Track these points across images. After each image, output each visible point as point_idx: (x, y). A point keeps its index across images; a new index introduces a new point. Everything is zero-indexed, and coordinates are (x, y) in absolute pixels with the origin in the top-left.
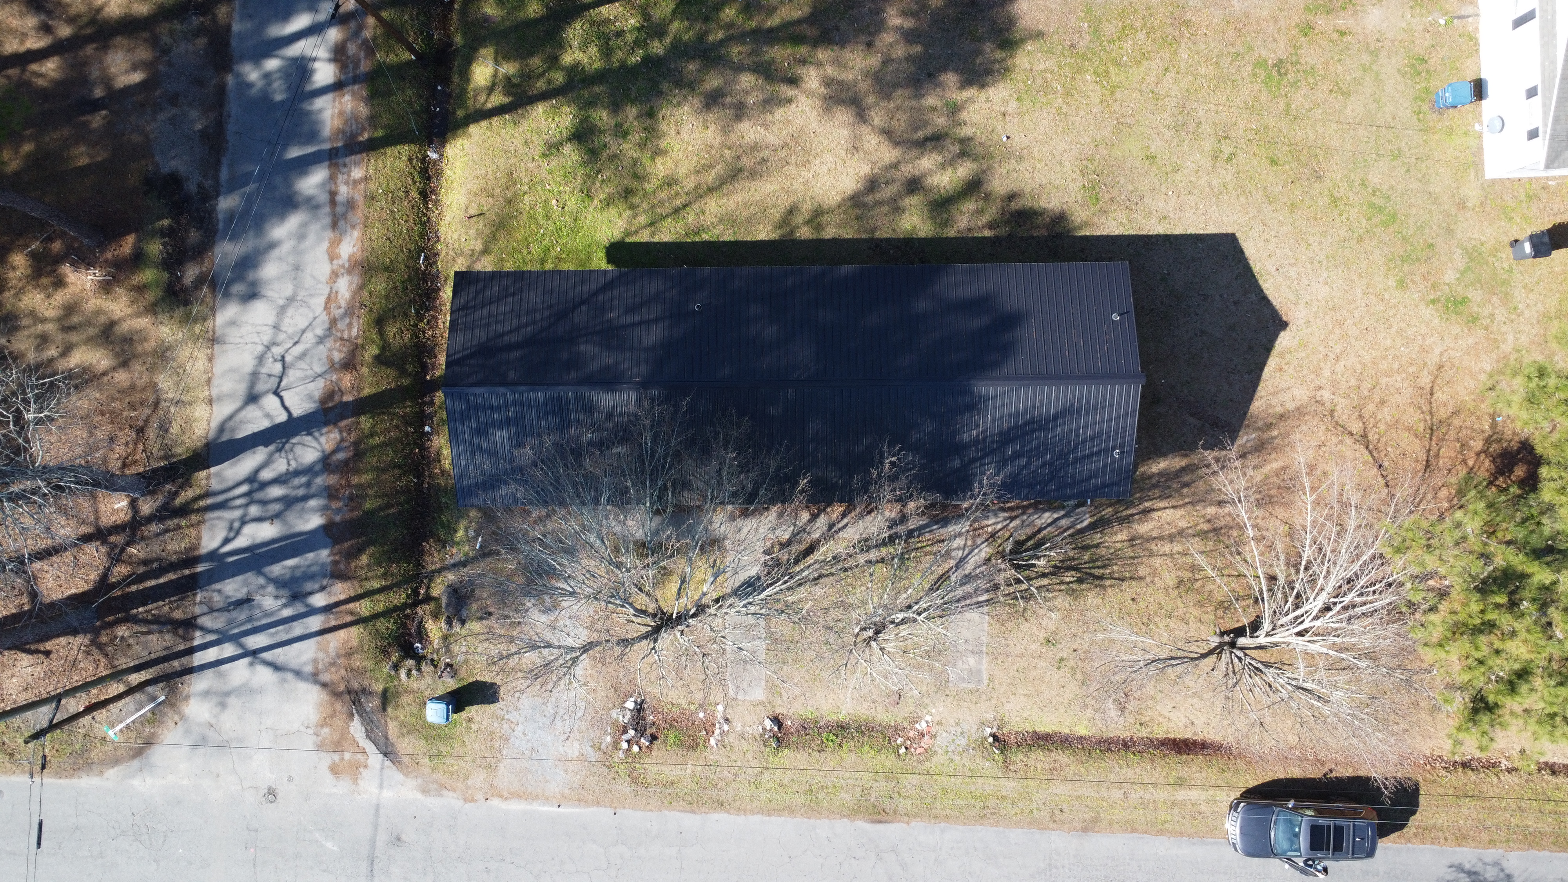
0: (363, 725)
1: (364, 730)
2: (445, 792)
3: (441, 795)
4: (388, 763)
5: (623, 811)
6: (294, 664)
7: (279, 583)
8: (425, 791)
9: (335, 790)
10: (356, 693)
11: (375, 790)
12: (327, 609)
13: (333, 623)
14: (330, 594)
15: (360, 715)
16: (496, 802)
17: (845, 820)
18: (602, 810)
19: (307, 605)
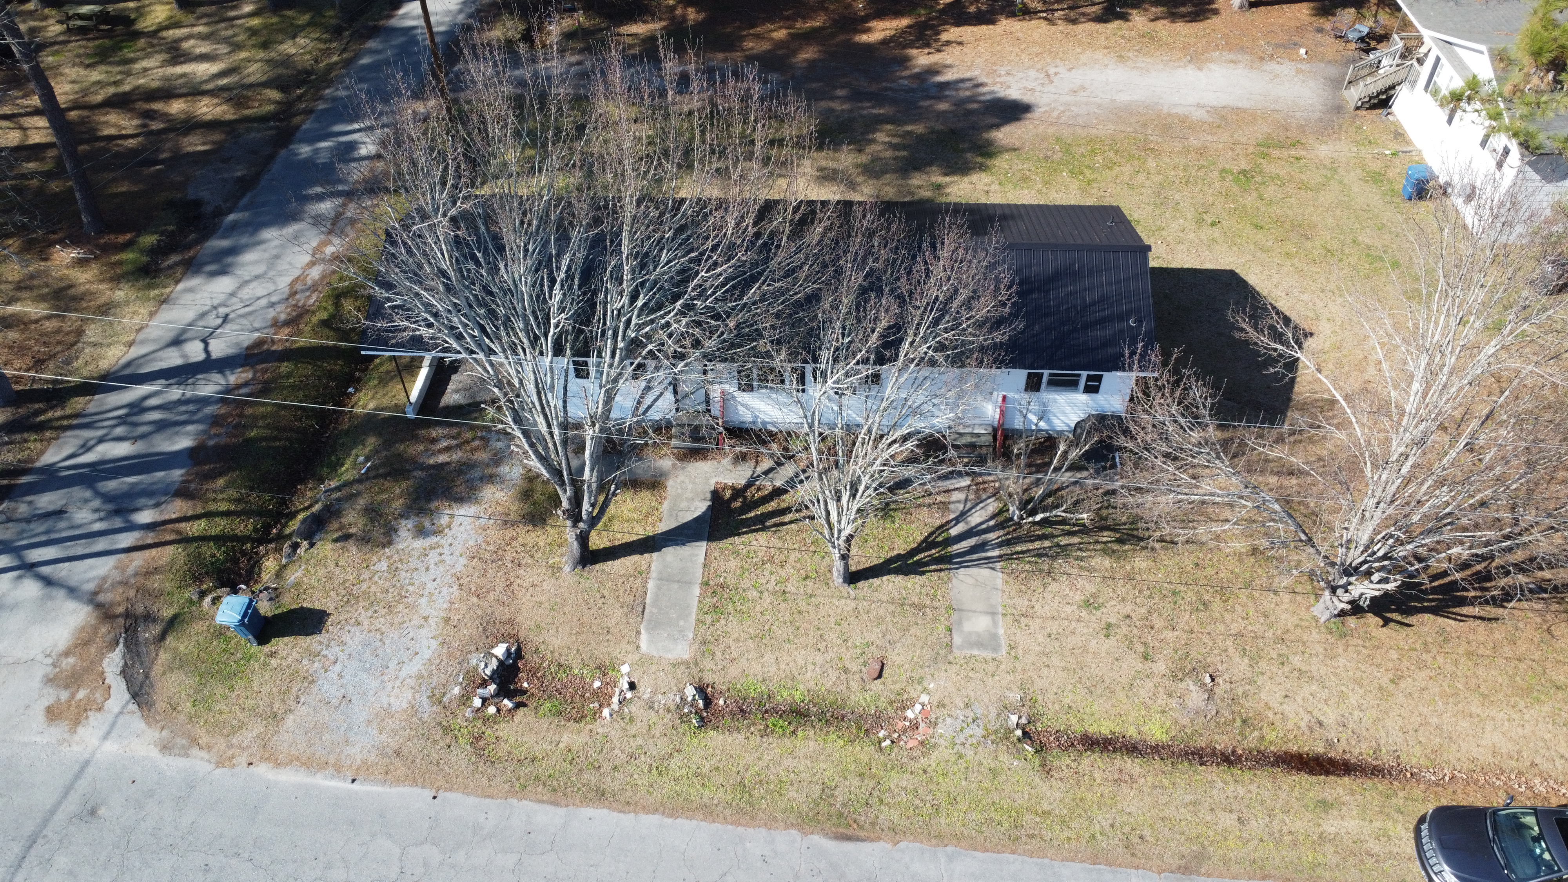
0: (124, 657)
1: (122, 663)
2: (195, 751)
3: (187, 756)
4: (133, 707)
5: (448, 794)
6: (73, 582)
7: (107, 498)
8: (165, 748)
9: (38, 739)
10: (136, 619)
11: (95, 742)
12: (151, 527)
13: (149, 541)
14: (161, 513)
15: (126, 645)
16: (263, 770)
17: (794, 832)
18: (417, 790)
19: (127, 521)
